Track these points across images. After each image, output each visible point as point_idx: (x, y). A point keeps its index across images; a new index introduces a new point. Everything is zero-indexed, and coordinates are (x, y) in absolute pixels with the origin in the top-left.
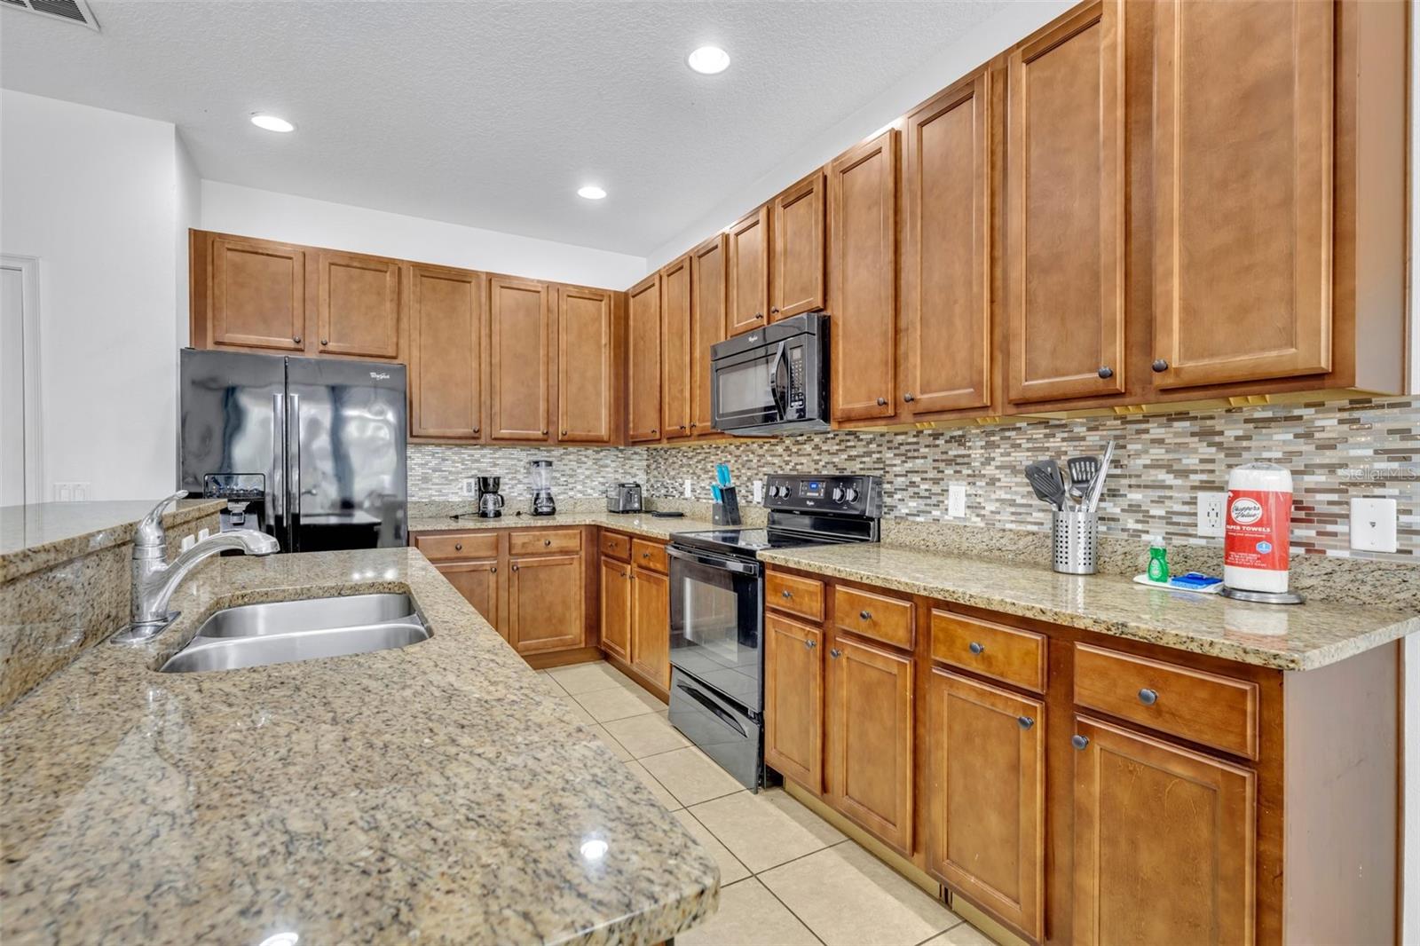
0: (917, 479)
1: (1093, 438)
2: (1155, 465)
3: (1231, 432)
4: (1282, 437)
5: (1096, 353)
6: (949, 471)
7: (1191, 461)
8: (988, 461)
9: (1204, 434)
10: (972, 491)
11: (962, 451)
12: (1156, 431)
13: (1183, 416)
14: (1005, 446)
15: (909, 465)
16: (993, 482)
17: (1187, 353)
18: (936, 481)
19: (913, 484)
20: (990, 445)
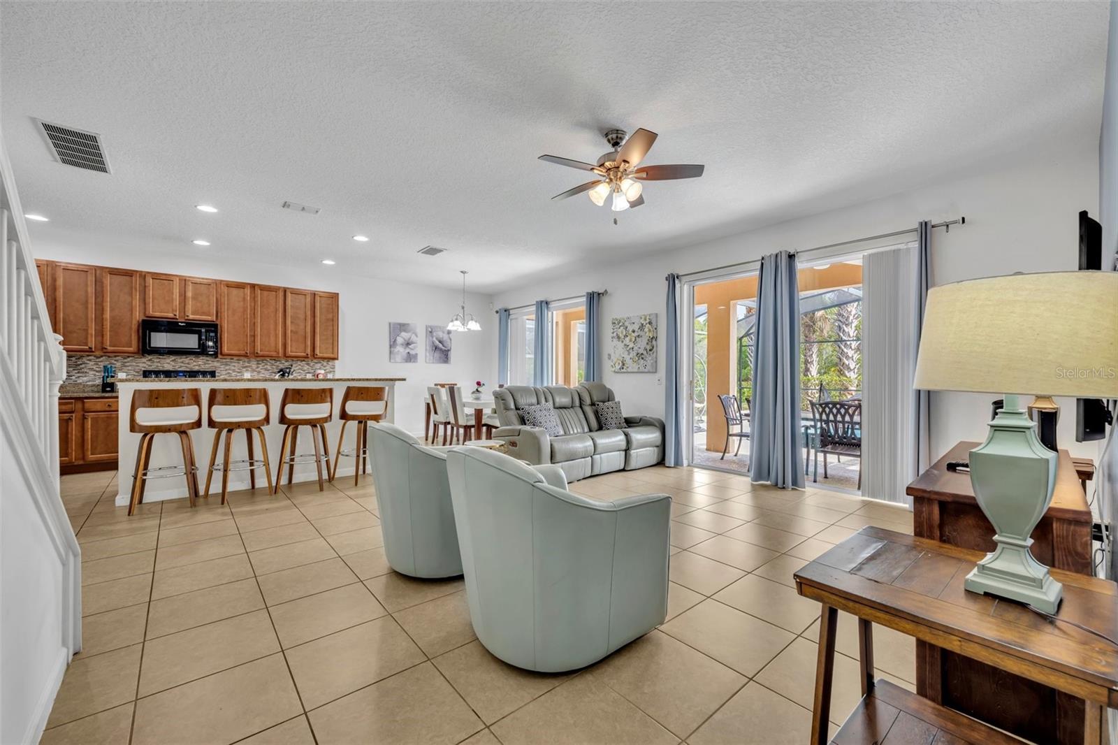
0: (231, 372)
1: (287, 364)
2: (299, 369)
3: (312, 364)
4: (319, 365)
5: (305, 350)
6: (244, 369)
7: (305, 368)
8: (258, 367)
9: (308, 364)
10: (253, 374)
11: (248, 365)
12: (299, 363)
13: (304, 361)
14: (263, 364)
15: (227, 368)
16: (259, 372)
17: (320, 353)
18: (239, 372)
19: (229, 373)
20: (258, 364)
